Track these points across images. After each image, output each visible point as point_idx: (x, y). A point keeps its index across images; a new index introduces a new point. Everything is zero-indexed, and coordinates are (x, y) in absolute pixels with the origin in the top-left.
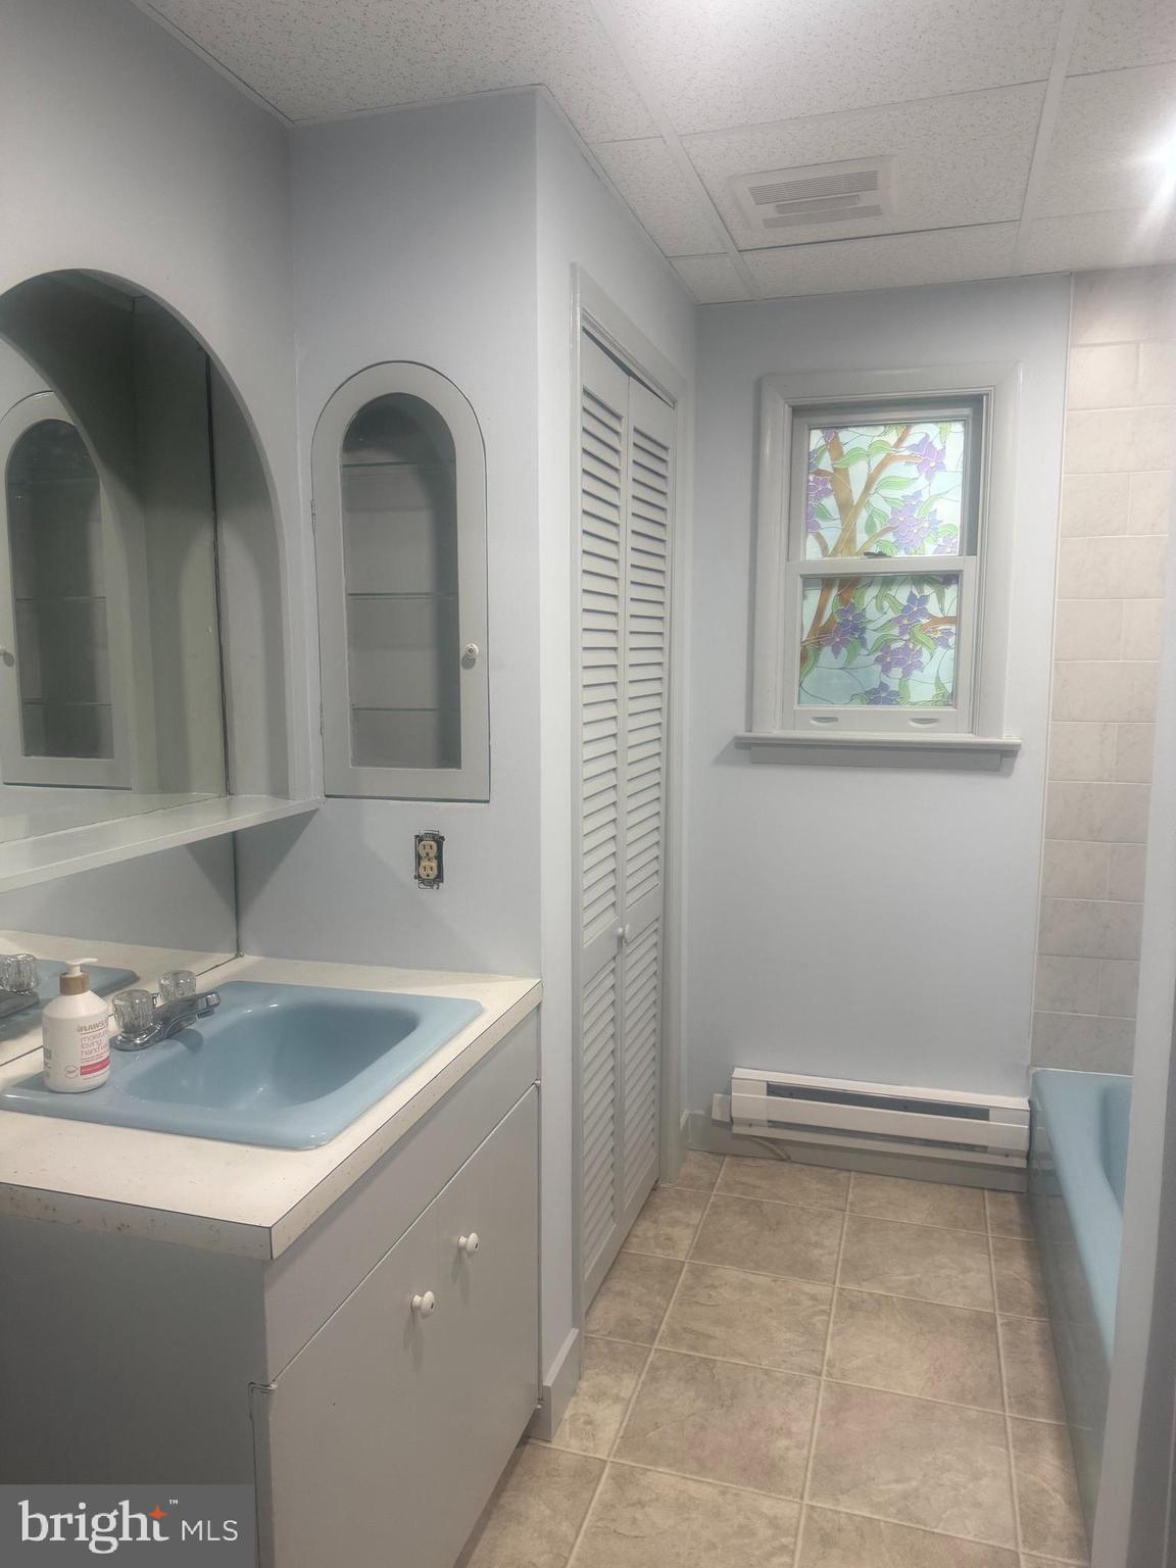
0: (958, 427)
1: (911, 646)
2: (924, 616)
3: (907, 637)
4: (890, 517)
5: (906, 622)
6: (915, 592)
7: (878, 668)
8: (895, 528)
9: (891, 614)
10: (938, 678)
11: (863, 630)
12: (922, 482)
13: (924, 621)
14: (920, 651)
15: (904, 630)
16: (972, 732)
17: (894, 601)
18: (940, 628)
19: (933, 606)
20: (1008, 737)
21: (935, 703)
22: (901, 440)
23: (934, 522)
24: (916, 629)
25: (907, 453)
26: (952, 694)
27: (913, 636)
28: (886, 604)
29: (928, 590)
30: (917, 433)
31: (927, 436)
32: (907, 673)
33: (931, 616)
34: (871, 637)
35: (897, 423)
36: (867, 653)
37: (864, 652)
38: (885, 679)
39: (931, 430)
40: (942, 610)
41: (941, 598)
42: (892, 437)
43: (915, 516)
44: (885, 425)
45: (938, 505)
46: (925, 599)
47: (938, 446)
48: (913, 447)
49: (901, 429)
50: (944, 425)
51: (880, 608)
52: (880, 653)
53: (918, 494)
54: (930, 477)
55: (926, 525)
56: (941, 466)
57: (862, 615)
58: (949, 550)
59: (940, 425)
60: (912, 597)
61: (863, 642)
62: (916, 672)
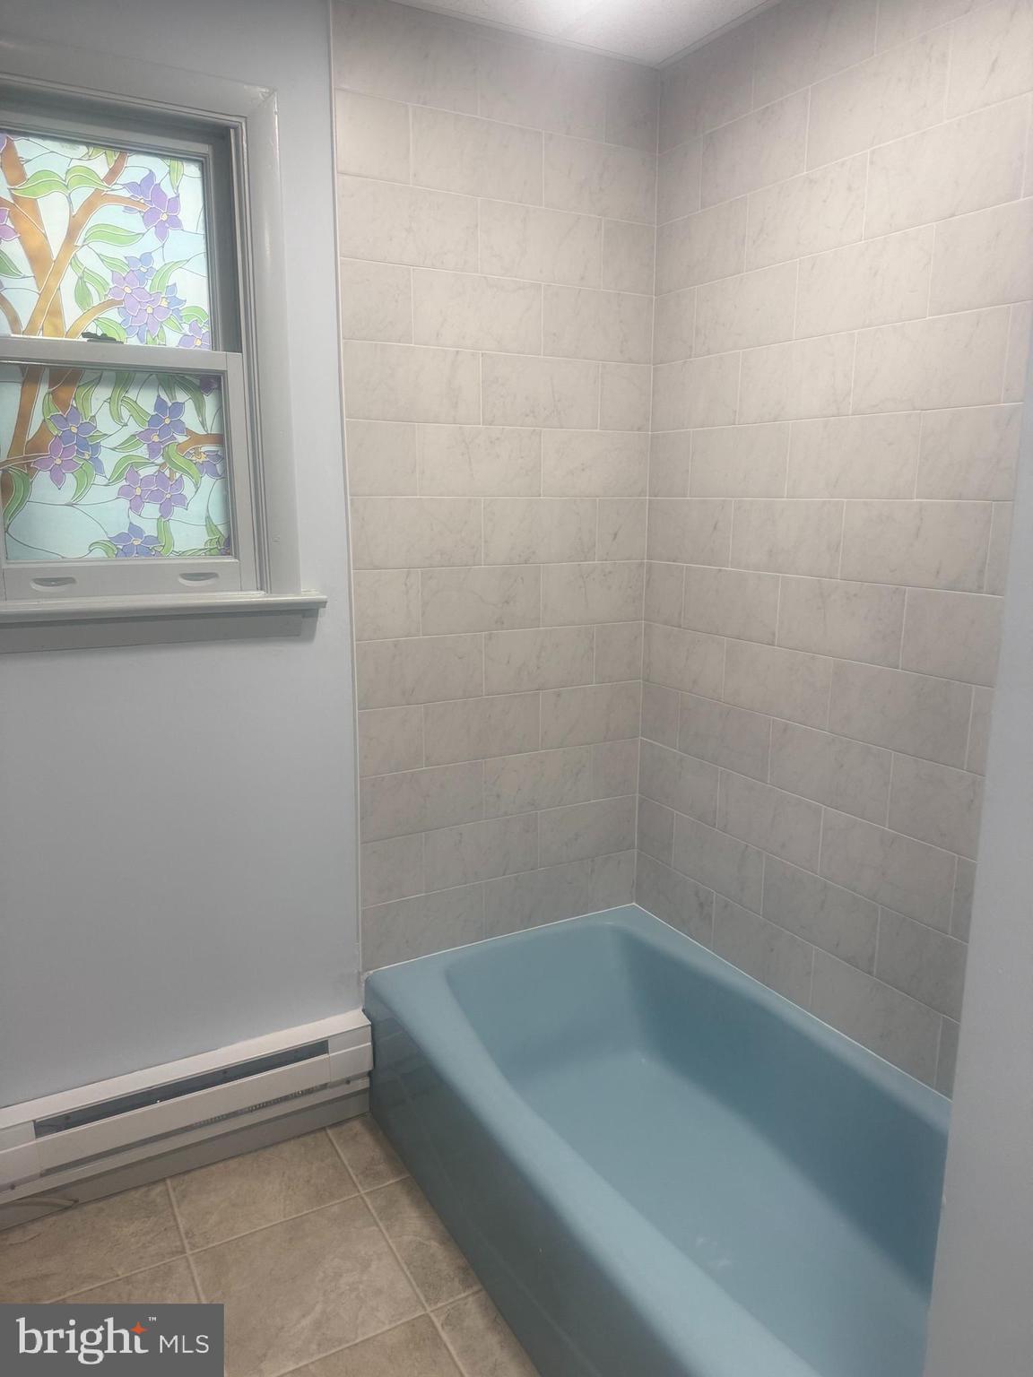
0: (192, 171)
1: (167, 473)
2: (181, 432)
3: (160, 460)
4: (112, 285)
5: (156, 439)
6: (164, 396)
7: (124, 503)
8: (120, 302)
9: (134, 427)
10: (208, 518)
11: (96, 448)
12: (150, 241)
13: (181, 439)
14: (180, 482)
15: (153, 450)
16: (261, 589)
17: (136, 410)
18: (203, 449)
19: (190, 418)
20: (307, 592)
21: (209, 552)
22: (114, 173)
23: (175, 302)
24: (172, 450)
25: (125, 193)
26: (229, 538)
27: (168, 458)
28: (125, 413)
29: (181, 396)
30: (138, 167)
31: (151, 174)
32: (166, 511)
33: (189, 432)
34: (109, 460)
35: (108, 145)
36: (106, 481)
37: (99, 479)
38: (137, 521)
39: (158, 166)
40: (203, 424)
41: (200, 409)
42: (100, 163)
43: (147, 288)
44: (88, 144)
45: (176, 277)
46: (178, 408)
47: (170, 194)
48: (130, 186)
49: (115, 156)
50: (175, 164)
51: (117, 417)
52: (124, 483)
53: (146, 258)
54: (162, 235)
55: (164, 304)
56: (175, 223)
57: (90, 425)
58: (199, 343)
59: (168, 162)
60: (160, 405)
61: (99, 467)
62: (177, 511)
